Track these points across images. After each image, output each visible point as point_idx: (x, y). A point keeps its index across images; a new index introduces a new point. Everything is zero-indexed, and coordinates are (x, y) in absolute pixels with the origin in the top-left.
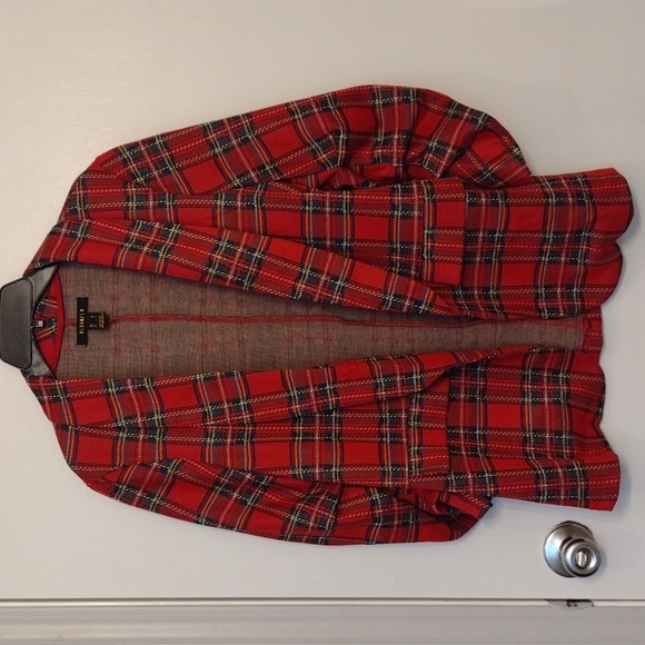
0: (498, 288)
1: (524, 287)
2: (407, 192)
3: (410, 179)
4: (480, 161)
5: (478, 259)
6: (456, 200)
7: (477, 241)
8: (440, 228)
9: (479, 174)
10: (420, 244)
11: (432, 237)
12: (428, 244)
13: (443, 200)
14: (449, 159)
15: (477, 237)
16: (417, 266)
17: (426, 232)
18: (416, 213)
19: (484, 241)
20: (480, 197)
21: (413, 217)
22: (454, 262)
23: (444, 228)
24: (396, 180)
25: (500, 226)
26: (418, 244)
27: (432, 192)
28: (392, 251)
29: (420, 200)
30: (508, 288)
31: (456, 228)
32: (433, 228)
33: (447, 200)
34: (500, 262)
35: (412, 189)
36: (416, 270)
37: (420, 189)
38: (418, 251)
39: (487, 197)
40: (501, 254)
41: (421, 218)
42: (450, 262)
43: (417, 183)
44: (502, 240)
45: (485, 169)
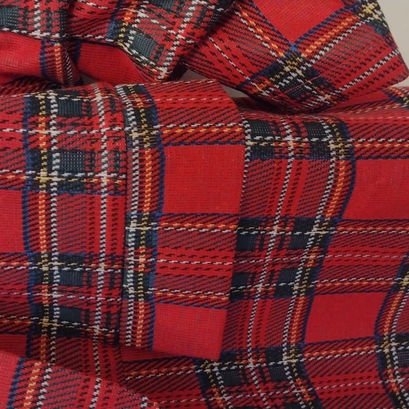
0: (300, 350)
1: (355, 342)
2: (78, 114)
3: (82, 79)
4: (276, 36)
5: (260, 287)
6: (220, 139)
7: (262, 248)
8: (171, 218)
9: (274, 69)
10: (118, 257)
11: (148, 242)
12: (137, 260)
13: (183, 140)
14: (195, 24)
15: (264, 238)
16: (107, 315)
17: (133, 227)
18: (105, 177)
19: (279, 247)
20: (280, 132)
21: (95, 188)
22: (207, 303)
23: (182, 218)
24: (44, 80)
25: (325, 209)
26: (111, 259)
27: (149, 115)
28: (38, 278)
29: (113, 137)
30: (319, 346)
31: (215, 218)
32: (152, 218)
33: (195, 140)
34: (309, 292)
35: (90, 106)
36: (106, 323)
37: (114, 107)
38: (110, 278)
39: (297, 132)
40: (313, 274)
41: (119, 191)
42: (197, 302)
43: (106, 91)
44: (323, 244)
45: (291, 57)
